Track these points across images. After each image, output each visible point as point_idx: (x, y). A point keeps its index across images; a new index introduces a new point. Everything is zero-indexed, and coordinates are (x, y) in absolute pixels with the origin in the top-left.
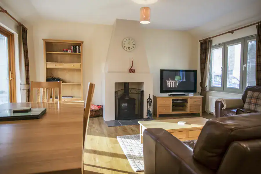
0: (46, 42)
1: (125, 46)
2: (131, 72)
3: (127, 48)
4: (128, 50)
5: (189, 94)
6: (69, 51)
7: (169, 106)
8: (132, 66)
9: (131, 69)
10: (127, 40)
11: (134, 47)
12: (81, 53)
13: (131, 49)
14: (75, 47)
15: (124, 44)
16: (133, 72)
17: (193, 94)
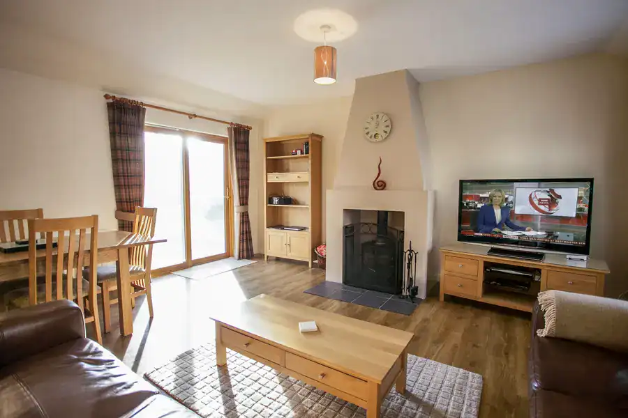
0: (267, 143)
1: (368, 133)
2: (378, 188)
3: (371, 137)
4: (374, 140)
5: (569, 256)
6: (299, 152)
7: (475, 278)
8: (379, 174)
9: (377, 180)
10: (372, 118)
11: (386, 132)
12: (310, 155)
13: (380, 138)
14: (307, 144)
15: (366, 128)
16: (381, 188)
17: (585, 257)
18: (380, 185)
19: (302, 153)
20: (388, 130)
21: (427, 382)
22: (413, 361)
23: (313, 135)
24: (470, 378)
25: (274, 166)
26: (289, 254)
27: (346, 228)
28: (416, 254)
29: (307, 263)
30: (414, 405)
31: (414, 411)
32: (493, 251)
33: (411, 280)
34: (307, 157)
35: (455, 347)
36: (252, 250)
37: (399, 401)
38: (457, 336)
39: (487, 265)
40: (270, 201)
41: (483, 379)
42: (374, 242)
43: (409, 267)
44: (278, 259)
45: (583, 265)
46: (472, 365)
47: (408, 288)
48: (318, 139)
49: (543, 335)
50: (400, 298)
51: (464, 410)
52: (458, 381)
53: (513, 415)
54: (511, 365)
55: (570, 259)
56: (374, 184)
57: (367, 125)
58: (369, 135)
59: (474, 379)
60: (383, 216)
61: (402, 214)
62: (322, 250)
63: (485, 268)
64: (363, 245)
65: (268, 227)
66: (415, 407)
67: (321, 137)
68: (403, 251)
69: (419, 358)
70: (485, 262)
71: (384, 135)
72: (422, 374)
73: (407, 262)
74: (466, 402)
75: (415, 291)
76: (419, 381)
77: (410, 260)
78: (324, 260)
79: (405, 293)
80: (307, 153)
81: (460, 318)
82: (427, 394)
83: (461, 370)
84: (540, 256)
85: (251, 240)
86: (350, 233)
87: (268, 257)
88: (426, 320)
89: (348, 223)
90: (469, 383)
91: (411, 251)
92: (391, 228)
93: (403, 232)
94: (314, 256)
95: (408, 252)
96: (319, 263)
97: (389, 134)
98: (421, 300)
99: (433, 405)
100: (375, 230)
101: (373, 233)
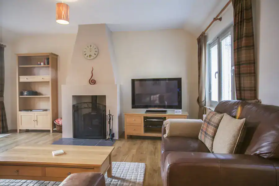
0: (18, 56)
1: (85, 54)
2: (91, 83)
3: (87, 57)
4: (88, 58)
5: (175, 111)
6: (42, 64)
7: (140, 125)
8: (92, 76)
9: (91, 79)
10: (88, 47)
11: (95, 54)
12: (50, 65)
13: (92, 58)
14: (48, 59)
15: (85, 52)
16: (93, 83)
17: (180, 110)
18: (93, 82)
19: (44, 64)
20: (96, 53)
21: (121, 171)
22: (115, 164)
23: (52, 54)
24: (140, 165)
25: (24, 72)
26: (36, 126)
27: (74, 106)
28: (112, 116)
29: (49, 131)
30: (116, 180)
31: (117, 183)
32: (147, 111)
33: (110, 130)
34: (49, 67)
35: (133, 155)
36: (7, 127)
37: (109, 180)
38: (134, 151)
39: (145, 118)
40: (21, 93)
41: (146, 164)
42: (90, 113)
43: (109, 123)
44: (27, 131)
45: (181, 113)
46: (141, 161)
47: (109, 135)
48: (55, 57)
49: (166, 136)
50: (106, 140)
51: (138, 177)
52: (135, 167)
53: (157, 173)
54: (156, 157)
55: (176, 112)
56: (89, 82)
57: (85, 50)
58: (87, 55)
59: (142, 165)
60: (94, 98)
61: (105, 96)
62: (59, 122)
63: (144, 120)
64: (84, 115)
65: (20, 110)
66: (117, 181)
67: (57, 56)
68: (106, 116)
69: (117, 163)
70: (144, 117)
71: (95, 56)
72: (119, 168)
73: (108, 120)
74: (139, 174)
75: (113, 135)
76: (118, 171)
77: (110, 119)
78: (61, 127)
79: (108, 137)
80: (48, 63)
81: (135, 144)
82: (122, 175)
83: (136, 163)
84: (165, 112)
85: (6, 120)
86: (76, 109)
87: (20, 130)
88: (119, 147)
89: (75, 103)
90: (140, 167)
91: (110, 115)
92: (99, 104)
93: (105, 106)
94: (54, 125)
95: (109, 116)
96: (58, 129)
97: (97, 55)
98: (116, 139)
99: (125, 178)
100: (90, 105)
101: (89, 108)
